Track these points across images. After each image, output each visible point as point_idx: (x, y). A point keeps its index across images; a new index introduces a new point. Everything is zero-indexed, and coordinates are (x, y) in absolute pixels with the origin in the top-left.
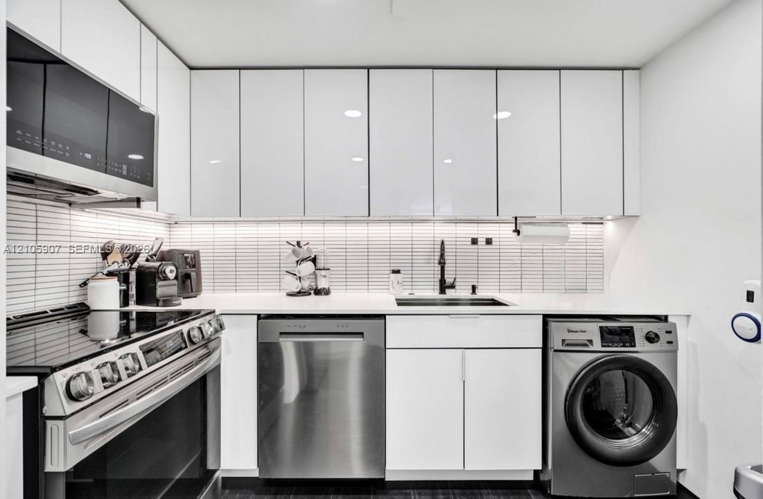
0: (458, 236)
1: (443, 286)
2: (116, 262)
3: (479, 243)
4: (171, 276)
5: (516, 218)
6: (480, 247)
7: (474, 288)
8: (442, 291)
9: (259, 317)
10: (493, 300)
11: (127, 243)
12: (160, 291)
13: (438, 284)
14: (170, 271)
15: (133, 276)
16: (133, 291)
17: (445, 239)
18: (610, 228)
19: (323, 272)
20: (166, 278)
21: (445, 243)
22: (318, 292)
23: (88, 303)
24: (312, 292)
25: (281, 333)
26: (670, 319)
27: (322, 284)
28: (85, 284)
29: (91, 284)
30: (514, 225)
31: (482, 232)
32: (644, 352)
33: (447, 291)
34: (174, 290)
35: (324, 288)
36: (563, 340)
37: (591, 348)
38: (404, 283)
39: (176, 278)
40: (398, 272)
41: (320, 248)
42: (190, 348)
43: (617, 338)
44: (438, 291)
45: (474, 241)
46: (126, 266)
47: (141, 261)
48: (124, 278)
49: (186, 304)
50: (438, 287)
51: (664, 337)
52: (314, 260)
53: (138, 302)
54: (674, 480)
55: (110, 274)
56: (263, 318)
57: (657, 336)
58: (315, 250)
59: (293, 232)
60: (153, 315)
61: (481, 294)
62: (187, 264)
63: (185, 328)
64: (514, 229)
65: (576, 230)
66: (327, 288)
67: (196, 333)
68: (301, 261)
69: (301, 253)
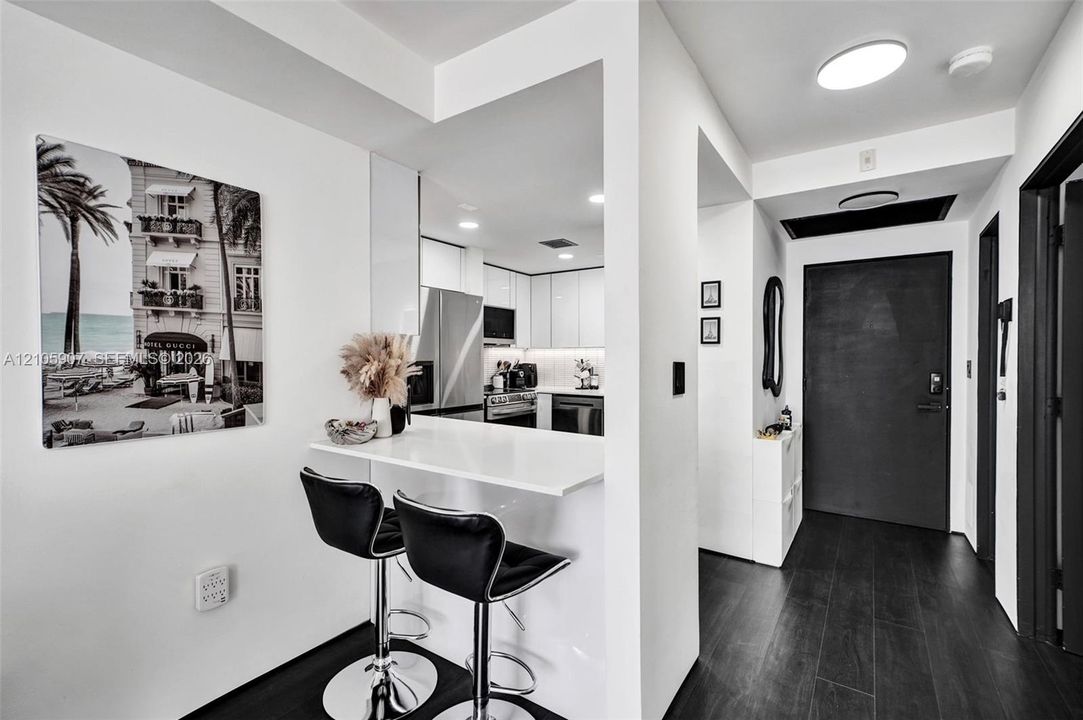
2: (502, 369)
4: (522, 376)
9: (553, 395)
11: (507, 361)
12: (518, 382)
14: (522, 374)
15: (508, 376)
16: (508, 382)
20: (520, 377)
22: (592, 387)
23: (493, 383)
25: (561, 403)
27: (594, 383)
28: (492, 378)
29: (494, 377)
39: (524, 377)
41: (595, 363)
42: (523, 401)
46: (505, 371)
47: (511, 368)
48: (505, 377)
52: (589, 370)
53: (510, 387)
55: (501, 374)
56: (555, 396)
58: (593, 364)
59: (581, 354)
62: (531, 371)
63: (522, 394)
67: (525, 396)
68: (583, 370)
69: (583, 366)
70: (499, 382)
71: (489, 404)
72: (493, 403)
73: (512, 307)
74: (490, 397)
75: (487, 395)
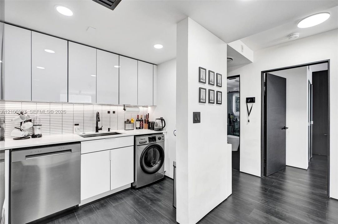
0: (103, 110)
1: (97, 129)
3: (110, 113)
5: (124, 105)
6: (111, 114)
7: (109, 129)
8: (97, 131)
10: (116, 133)
13: (95, 128)
17: (99, 111)
18: (149, 108)
19: (38, 127)
21: (99, 113)
22: (34, 136)
24: (31, 137)
25: (26, 156)
26: (163, 133)
27: (37, 132)
30: (123, 107)
31: (111, 109)
32: (158, 142)
33: (99, 131)
35: (38, 134)
36: (140, 142)
37: (146, 143)
38: (80, 129)
40: (78, 125)
43: (152, 140)
44: (95, 131)
45: (109, 112)
50: (95, 130)
51: (162, 138)
54: (164, 175)
56: (13, 151)
57: (160, 138)
61: (111, 131)
64: (123, 108)
65: (141, 109)
66: (40, 134)
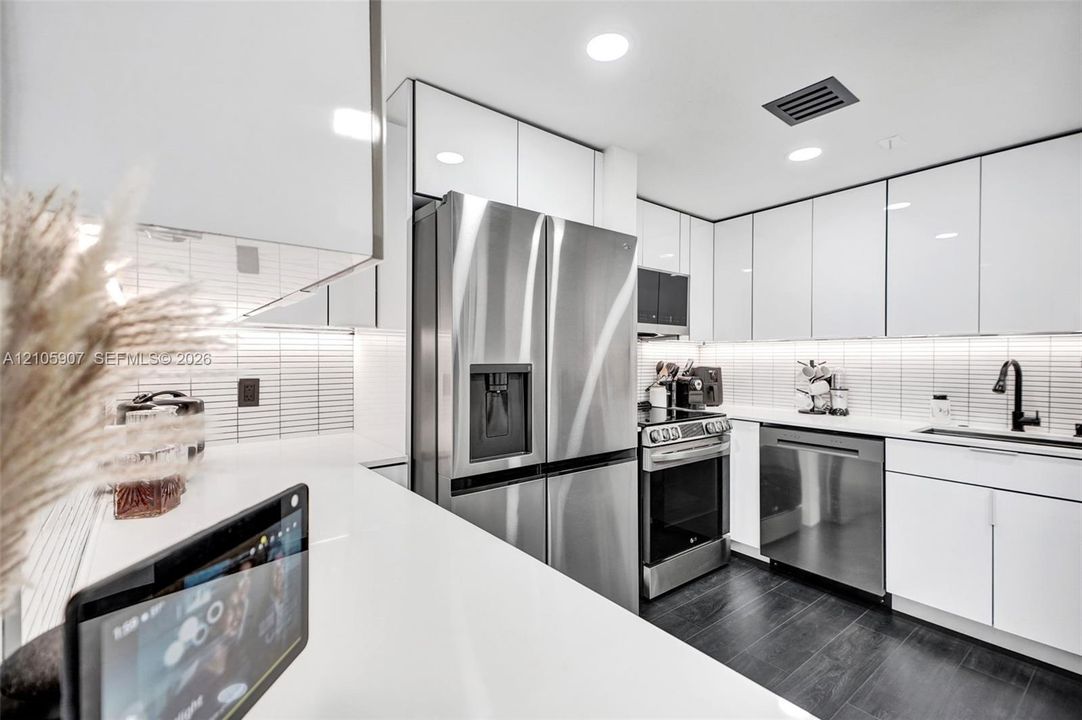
1: (1019, 422)
2: (665, 376)
4: (699, 387)
7: (1079, 428)
8: (1018, 427)
9: (761, 424)
11: (672, 362)
12: (691, 397)
13: (1012, 416)
14: (698, 383)
15: (674, 387)
16: (674, 397)
19: (839, 393)
20: (695, 389)
22: (833, 412)
23: (651, 401)
24: (827, 411)
25: (779, 440)
27: (838, 404)
28: (648, 390)
29: (652, 389)
33: (1026, 427)
34: (700, 398)
35: (841, 409)
39: (702, 389)
40: (944, 398)
41: (840, 368)
42: (707, 435)
44: (1010, 426)
46: (670, 379)
47: (679, 375)
48: (670, 389)
49: (708, 410)
50: (1012, 422)
52: (829, 381)
53: (677, 405)
55: (662, 384)
56: (764, 425)
58: (833, 369)
60: (687, 413)
62: (712, 378)
63: (704, 422)
66: (844, 408)
67: (710, 426)
68: (814, 380)
69: (814, 373)
70: (660, 397)
71: (646, 441)
72: (653, 440)
73: (683, 272)
74: (648, 430)
75: (643, 427)
